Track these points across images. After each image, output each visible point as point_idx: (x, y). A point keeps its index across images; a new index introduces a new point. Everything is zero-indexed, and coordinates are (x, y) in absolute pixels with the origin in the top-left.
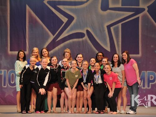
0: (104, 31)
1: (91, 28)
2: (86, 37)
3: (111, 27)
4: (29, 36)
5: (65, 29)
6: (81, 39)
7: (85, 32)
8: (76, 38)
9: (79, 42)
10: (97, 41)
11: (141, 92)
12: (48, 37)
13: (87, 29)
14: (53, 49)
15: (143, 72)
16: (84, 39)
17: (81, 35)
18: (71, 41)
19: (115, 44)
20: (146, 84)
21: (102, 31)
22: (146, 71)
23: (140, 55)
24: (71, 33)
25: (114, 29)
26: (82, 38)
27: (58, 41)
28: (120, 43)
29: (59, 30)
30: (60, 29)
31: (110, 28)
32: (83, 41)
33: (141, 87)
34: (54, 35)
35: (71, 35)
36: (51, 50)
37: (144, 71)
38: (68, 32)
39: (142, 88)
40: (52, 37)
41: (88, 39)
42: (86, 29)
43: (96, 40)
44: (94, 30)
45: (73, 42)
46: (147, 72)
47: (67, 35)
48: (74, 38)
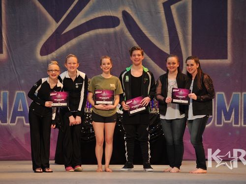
0: (158, 13)
1: (131, 8)
2: (122, 26)
3: (172, 5)
4: (7, 22)
5: (80, 10)
6: (111, 30)
7: (120, 16)
8: (102, 27)
9: (108, 35)
10: (143, 33)
11: (230, 134)
12: (47, 24)
13: (123, 10)
14: (56, 49)
15: (234, 93)
16: (118, 28)
17: (111, 22)
18: (92, 33)
19: (180, 39)
20: (241, 118)
21: (154, 13)
22: (241, 92)
23: (228, 61)
24: (92, 17)
25: (178, 9)
26: (114, 27)
27: (67, 32)
28: (190, 37)
29: (68, 12)
30: (71, 9)
31: (170, 8)
32: (115, 33)
33: (231, 123)
34: (57, 22)
35: (91, 21)
36: (53, 51)
37: (236, 91)
38: (86, 15)
39: (234, 125)
40: (54, 26)
41: (126, 30)
42: (121, 9)
43: (141, 31)
44: (137, 11)
45: (97, 36)
46: (243, 93)
47: (83, 21)
48: (98, 28)
